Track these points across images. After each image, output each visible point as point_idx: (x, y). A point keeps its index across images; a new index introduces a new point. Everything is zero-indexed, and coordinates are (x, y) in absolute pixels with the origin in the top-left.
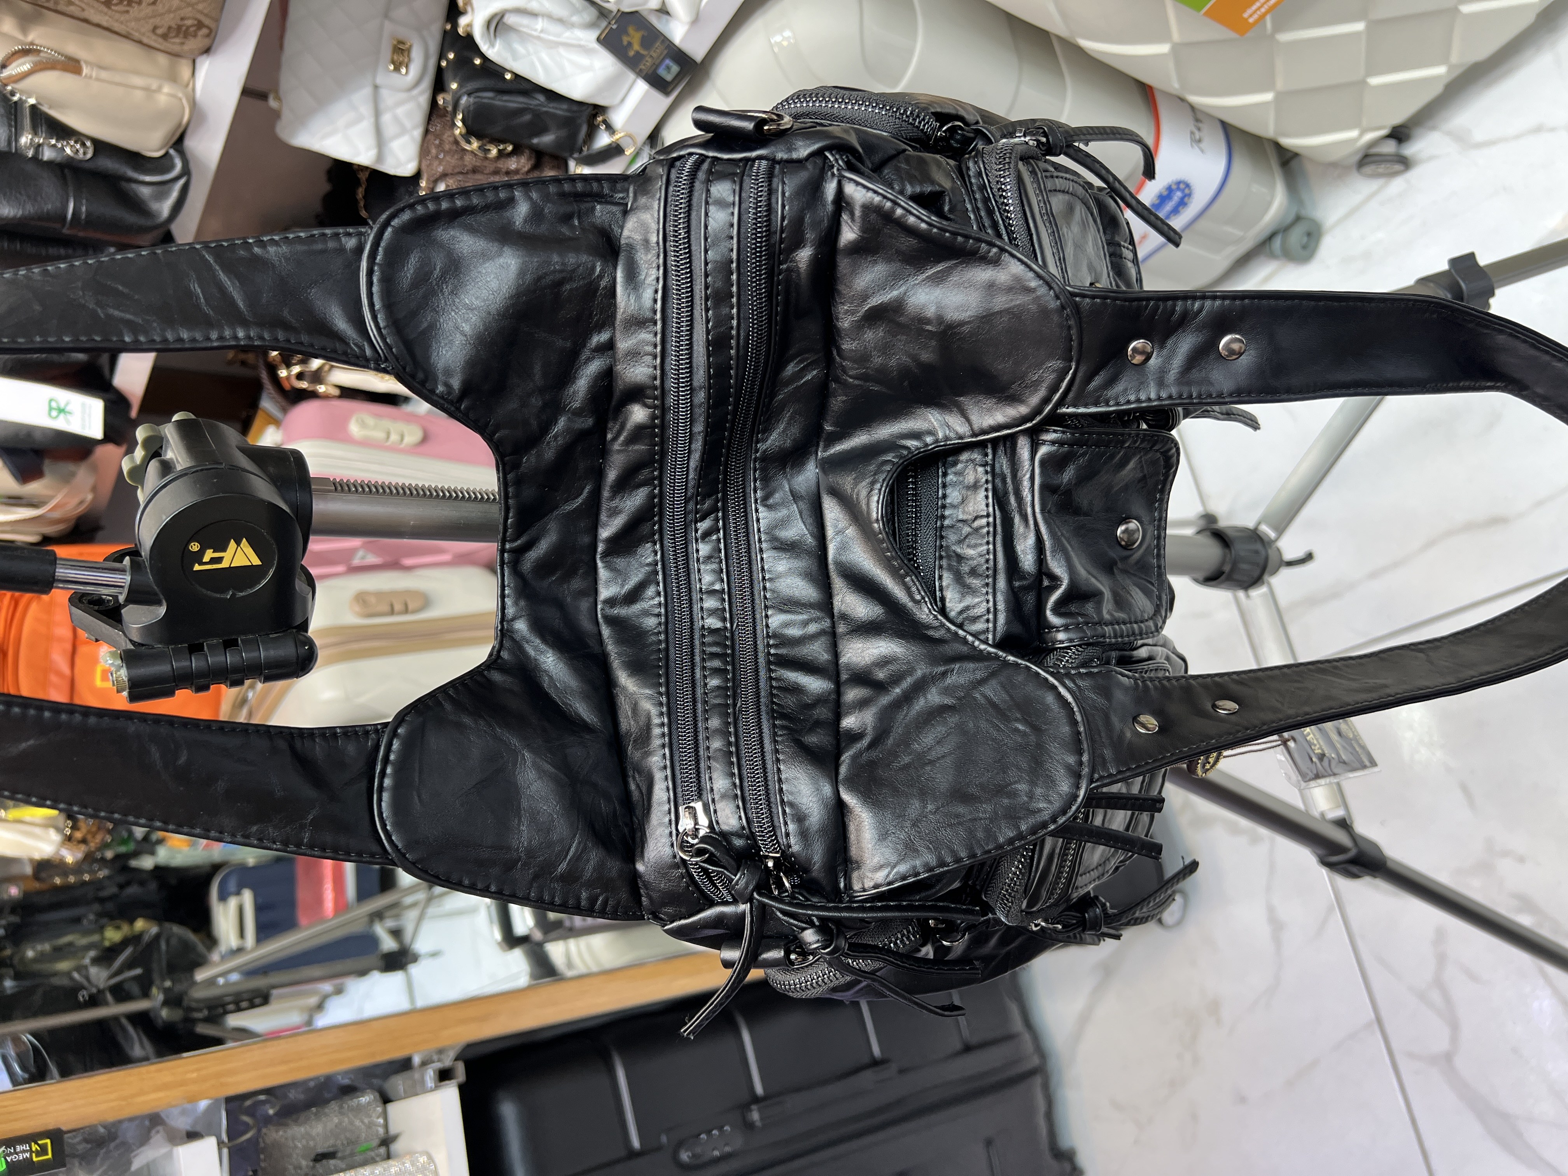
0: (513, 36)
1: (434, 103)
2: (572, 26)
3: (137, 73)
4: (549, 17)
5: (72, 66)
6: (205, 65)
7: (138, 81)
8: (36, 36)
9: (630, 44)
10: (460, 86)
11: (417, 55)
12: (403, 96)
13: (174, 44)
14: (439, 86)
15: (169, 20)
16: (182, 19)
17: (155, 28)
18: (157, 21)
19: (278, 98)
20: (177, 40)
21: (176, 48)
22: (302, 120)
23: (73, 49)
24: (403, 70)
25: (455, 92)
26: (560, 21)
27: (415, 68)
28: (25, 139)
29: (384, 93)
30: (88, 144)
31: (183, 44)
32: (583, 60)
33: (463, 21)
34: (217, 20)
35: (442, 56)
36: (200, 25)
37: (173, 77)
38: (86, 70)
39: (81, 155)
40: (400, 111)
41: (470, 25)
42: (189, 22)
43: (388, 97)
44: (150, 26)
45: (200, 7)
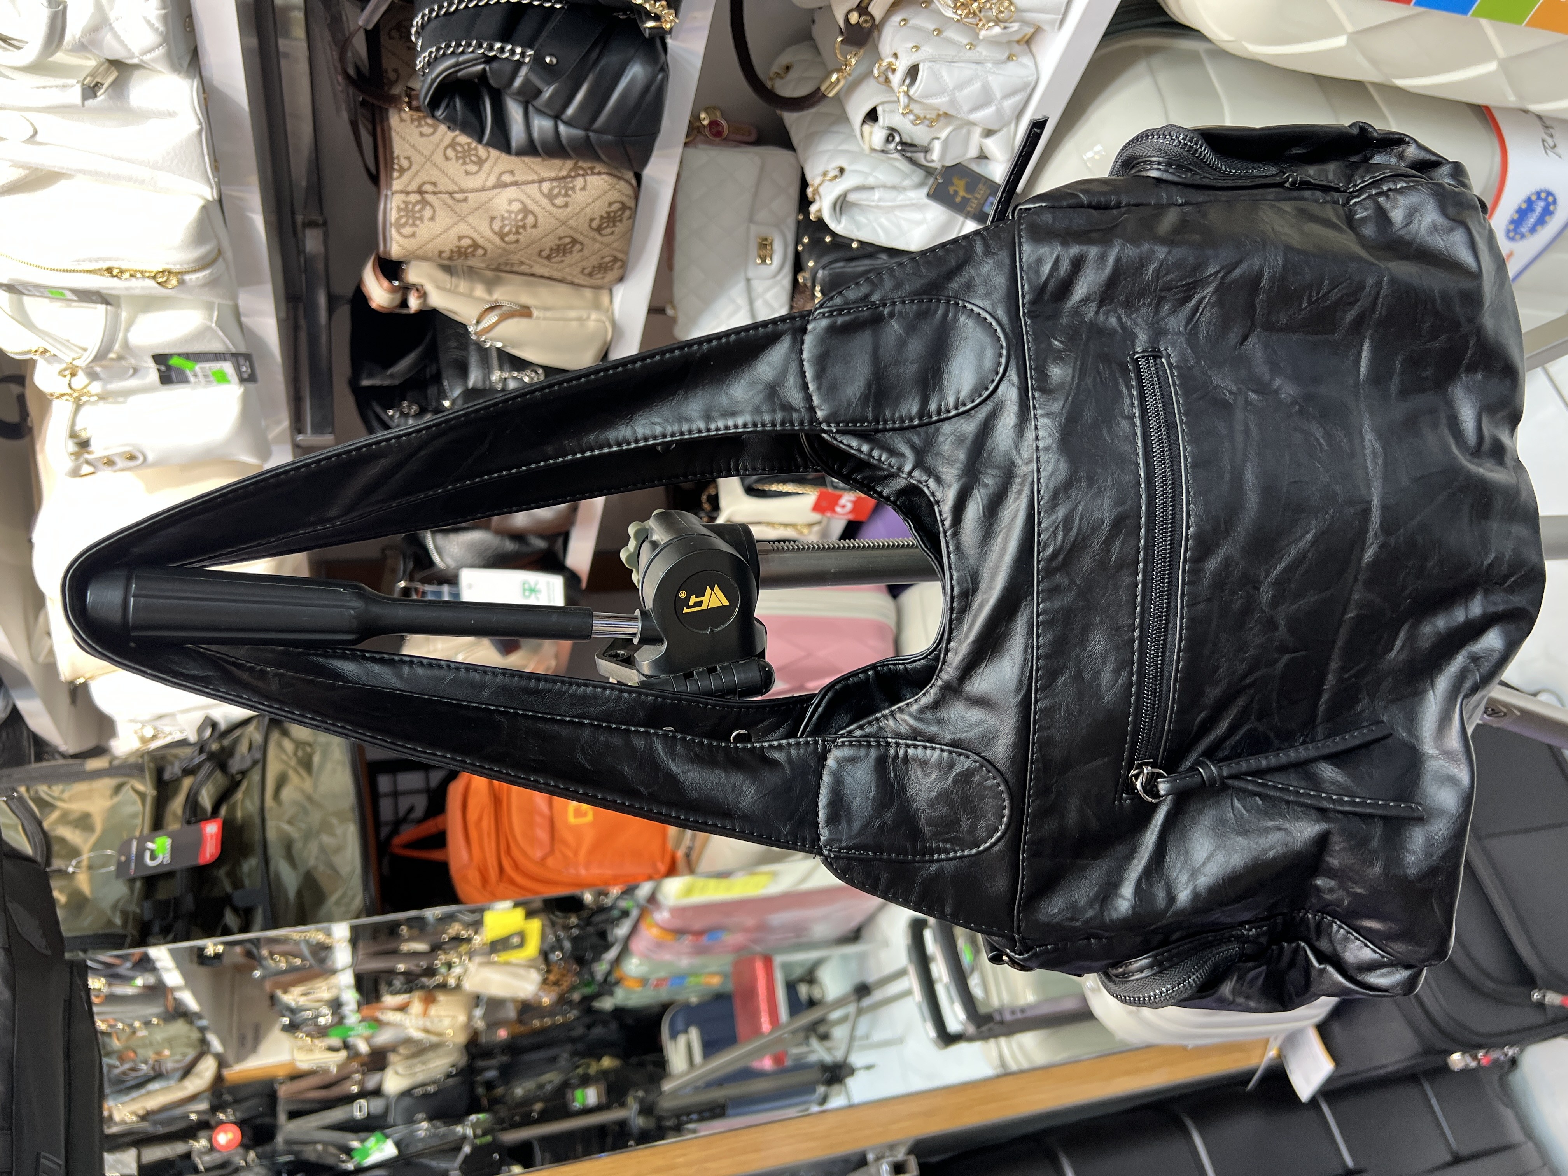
0: (855, 211)
1: (795, 282)
2: (905, 189)
3: (571, 308)
4: (885, 187)
5: (525, 312)
6: (620, 292)
7: (573, 314)
8: (500, 295)
9: (956, 192)
10: (816, 263)
11: (778, 247)
12: (769, 282)
13: (597, 280)
14: (798, 266)
15: (594, 261)
16: (603, 258)
17: (584, 269)
18: (584, 263)
19: (674, 307)
20: (599, 276)
21: (599, 282)
22: (693, 321)
23: (525, 299)
24: (768, 261)
25: (812, 268)
26: (894, 188)
27: (777, 258)
28: (496, 376)
29: (755, 283)
30: (540, 371)
31: (603, 278)
32: (917, 216)
33: (813, 209)
34: (627, 253)
35: (798, 241)
36: (615, 259)
37: (597, 306)
38: (535, 313)
39: (536, 380)
40: (769, 296)
41: (820, 211)
42: (607, 259)
43: (759, 286)
44: (579, 269)
45: (615, 245)
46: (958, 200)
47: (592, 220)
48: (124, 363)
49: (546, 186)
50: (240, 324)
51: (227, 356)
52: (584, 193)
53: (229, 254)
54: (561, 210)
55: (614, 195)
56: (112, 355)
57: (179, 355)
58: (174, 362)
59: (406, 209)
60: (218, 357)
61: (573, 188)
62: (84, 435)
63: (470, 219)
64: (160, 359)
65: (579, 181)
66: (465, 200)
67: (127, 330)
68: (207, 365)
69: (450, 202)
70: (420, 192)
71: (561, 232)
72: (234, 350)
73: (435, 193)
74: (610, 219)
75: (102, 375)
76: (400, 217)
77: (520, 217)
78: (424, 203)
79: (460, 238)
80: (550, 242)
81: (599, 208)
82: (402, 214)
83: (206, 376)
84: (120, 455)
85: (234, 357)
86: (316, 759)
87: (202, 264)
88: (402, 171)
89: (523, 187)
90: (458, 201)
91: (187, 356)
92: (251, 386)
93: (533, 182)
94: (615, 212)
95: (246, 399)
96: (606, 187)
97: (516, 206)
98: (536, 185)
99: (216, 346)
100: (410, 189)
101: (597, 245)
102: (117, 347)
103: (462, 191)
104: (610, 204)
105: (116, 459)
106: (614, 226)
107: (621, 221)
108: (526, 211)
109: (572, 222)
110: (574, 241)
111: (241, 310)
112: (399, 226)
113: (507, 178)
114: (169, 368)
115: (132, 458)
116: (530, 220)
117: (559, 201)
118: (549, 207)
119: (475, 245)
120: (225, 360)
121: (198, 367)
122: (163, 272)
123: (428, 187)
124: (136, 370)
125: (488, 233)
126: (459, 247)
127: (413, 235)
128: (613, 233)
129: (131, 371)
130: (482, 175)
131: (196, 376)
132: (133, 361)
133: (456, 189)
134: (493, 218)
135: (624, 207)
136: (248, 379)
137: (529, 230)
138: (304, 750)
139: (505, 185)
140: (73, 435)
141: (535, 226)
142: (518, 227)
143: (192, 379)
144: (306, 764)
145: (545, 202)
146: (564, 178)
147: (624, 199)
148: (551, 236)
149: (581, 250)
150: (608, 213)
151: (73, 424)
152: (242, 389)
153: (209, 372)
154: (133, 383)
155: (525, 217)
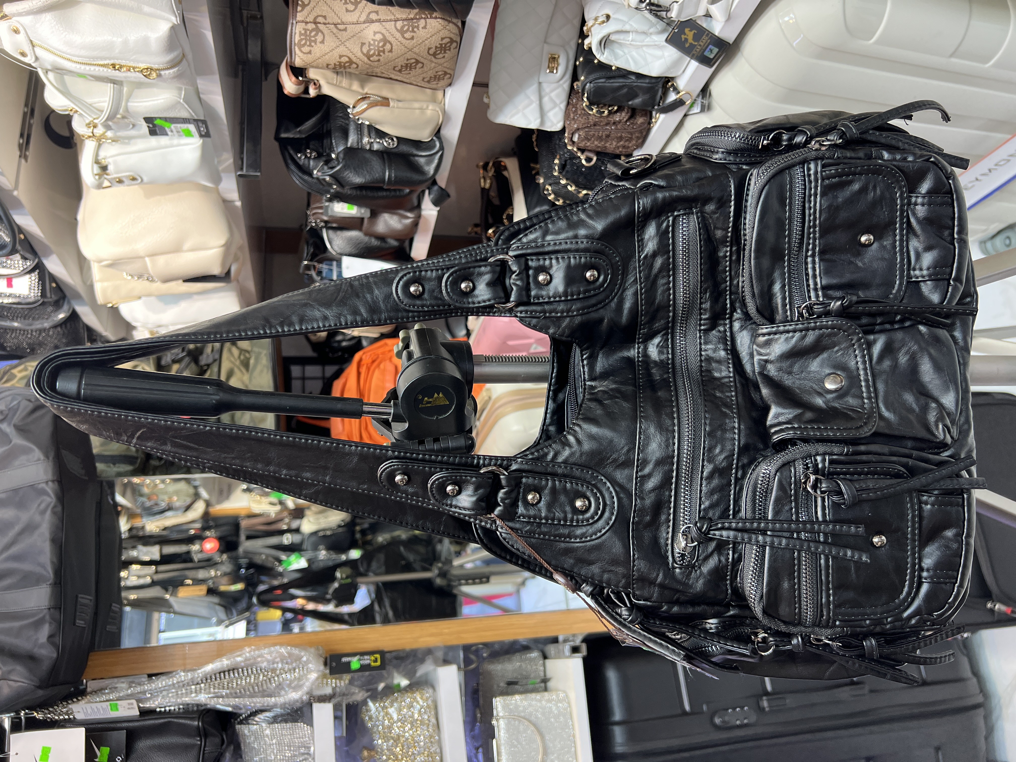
0: (616, 45)
1: (572, 87)
2: (651, 34)
3: (416, 101)
4: (637, 32)
5: (385, 102)
6: (449, 91)
7: (416, 105)
8: (369, 89)
9: (686, 40)
10: (586, 78)
11: (562, 61)
12: (555, 85)
13: (433, 84)
14: (575, 78)
15: (431, 74)
16: (437, 72)
17: (424, 78)
18: (424, 75)
19: (488, 97)
20: (435, 83)
21: (434, 86)
22: (500, 109)
23: (386, 93)
24: (555, 71)
25: (583, 81)
26: (644, 33)
27: (561, 69)
28: (366, 140)
29: (545, 85)
30: (395, 139)
31: (438, 83)
32: (658, 53)
33: (586, 42)
34: (454, 70)
35: (576, 59)
36: (446, 73)
37: (434, 100)
38: (392, 104)
39: (391, 146)
40: (553, 95)
41: (590, 44)
42: (440, 73)
43: (547, 88)
44: (421, 78)
45: (445, 65)
46: (687, 45)
47: (429, 49)
48: (126, 120)
49: (399, 24)
50: (200, 99)
51: (191, 121)
52: (424, 30)
53: (190, 56)
54: (408, 42)
55: (445, 33)
56: (119, 116)
57: (160, 118)
58: (157, 122)
59: (305, 34)
60: (185, 121)
61: (418, 27)
62: (104, 162)
63: (347, 44)
64: (149, 120)
65: (422, 23)
66: (345, 30)
67: (127, 101)
68: (179, 125)
69: (335, 31)
70: (315, 23)
71: (408, 56)
72: (196, 118)
73: (325, 24)
74: (443, 48)
75: (113, 127)
76: (302, 40)
77: (381, 44)
78: (318, 30)
79: (341, 57)
80: (401, 62)
81: (435, 41)
82: (302, 37)
83: (178, 132)
84: (127, 177)
85: (196, 122)
86: (252, 361)
87: (173, 65)
88: (304, 6)
89: (384, 23)
90: (340, 30)
91: (166, 119)
92: (207, 139)
93: (391, 21)
94: (446, 44)
95: (204, 149)
96: (440, 27)
97: (379, 37)
98: (393, 23)
99: (184, 114)
100: (308, 20)
101: (433, 65)
102: (121, 111)
103: (343, 23)
104: (442, 39)
105: (124, 179)
106: (445, 52)
107: (450, 50)
108: (385, 41)
109: (416, 50)
110: (417, 62)
111: (200, 90)
112: (301, 46)
113: (374, 16)
114: (154, 126)
115: (134, 179)
116: (388, 47)
117: (408, 35)
118: (401, 39)
119: (351, 62)
120: (190, 123)
121: (173, 126)
122: (147, 69)
123: (320, 20)
124: (134, 126)
125: (359, 54)
126: (340, 63)
127: (310, 52)
128: (444, 57)
129: (131, 126)
130: (357, 13)
131: (172, 131)
132: (132, 120)
133: (339, 21)
134: (363, 44)
135: (452, 41)
136: (205, 135)
137: (387, 53)
138: (244, 355)
139: (373, 22)
140: (97, 162)
141: (391, 51)
142: (379, 52)
143: (169, 133)
144: (246, 364)
145: (398, 35)
146: (412, 19)
147: (452, 36)
148: (402, 59)
149: (422, 67)
150: (441, 45)
151: (97, 155)
152: (201, 141)
153: (180, 130)
154: (133, 132)
155: (384, 45)
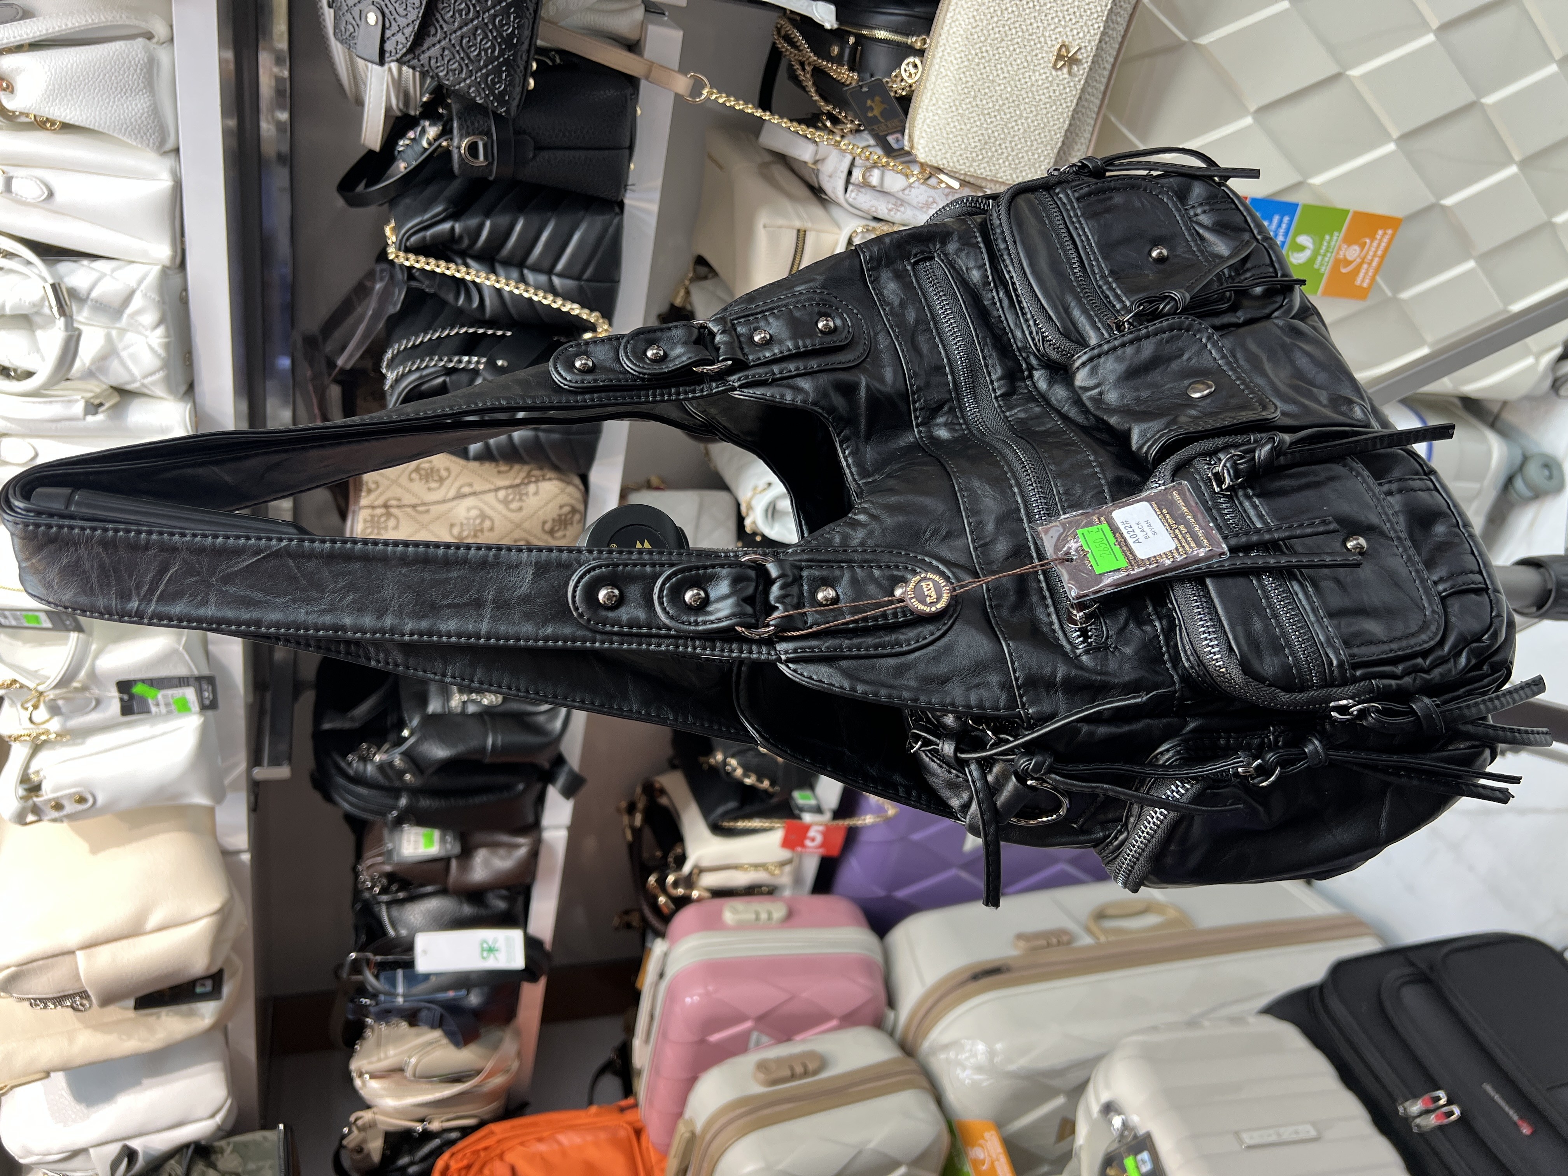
28: (455, 702)
41: (754, 519)
47: (544, 523)
48: (87, 694)
49: (502, 494)
50: (207, 653)
52: (537, 498)
54: (515, 514)
55: (564, 499)
56: (76, 683)
57: (143, 681)
58: (138, 689)
59: (372, 521)
60: (182, 682)
61: (527, 494)
62: (35, 778)
63: (431, 526)
64: (124, 686)
65: (532, 488)
66: (428, 511)
67: (96, 657)
68: (169, 692)
69: (413, 513)
70: (386, 506)
71: (516, 534)
72: (198, 675)
73: (399, 507)
74: (561, 522)
75: (64, 710)
76: (367, 527)
77: (478, 521)
78: (389, 515)
81: (551, 512)
82: (368, 525)
83: (167, 705)
84: (70, 796)
85: (198, 682)
88: (370, 491)
89: (481, 496)
90: (421, 513)
91: (153, 683)
92: (211, 714)
93: (490, 491)
94: (566, 515)
95: (204, 732)
96: (557, 491)
97: (474, 513)
98: (492, 494)
99: (182, 672)
100: (376, 503)
102: (82, 674)
103: (424, 504)
104: (561, 507)
105: (65, 802)
106: (565, 530)
107: (572, 524)
108: (483, 516)
109: (526, 525)
113: (466, 490)
114: (132, 697)
115: (82, 800)
116: (487, 524)
117: (514, 505)
118: (504, 511)
120: (188, 685)
121: (160, 695)
123: (393, 503)
124: (98, 702)
128: (564, 536)
129: (94, 703)
130: (443, 490)
131: (157, 705)
132: (96, 692)
133: (419, 502)
134: (452, 526)
135: (574, 511)
136: (208, 706)
137: (486, 534)
139: (465, 496)
140: (25, 779)
141: (492, 529)
142: (476, 531)
143: (154, 709)
145: (501, 507)
146: (518, 485)
147: (573, 502)
150: (560, 516)
151: (27, 767)
152: (202, 719)
153: (171, 701)
154: (94, 717)
155: (482, 522)
